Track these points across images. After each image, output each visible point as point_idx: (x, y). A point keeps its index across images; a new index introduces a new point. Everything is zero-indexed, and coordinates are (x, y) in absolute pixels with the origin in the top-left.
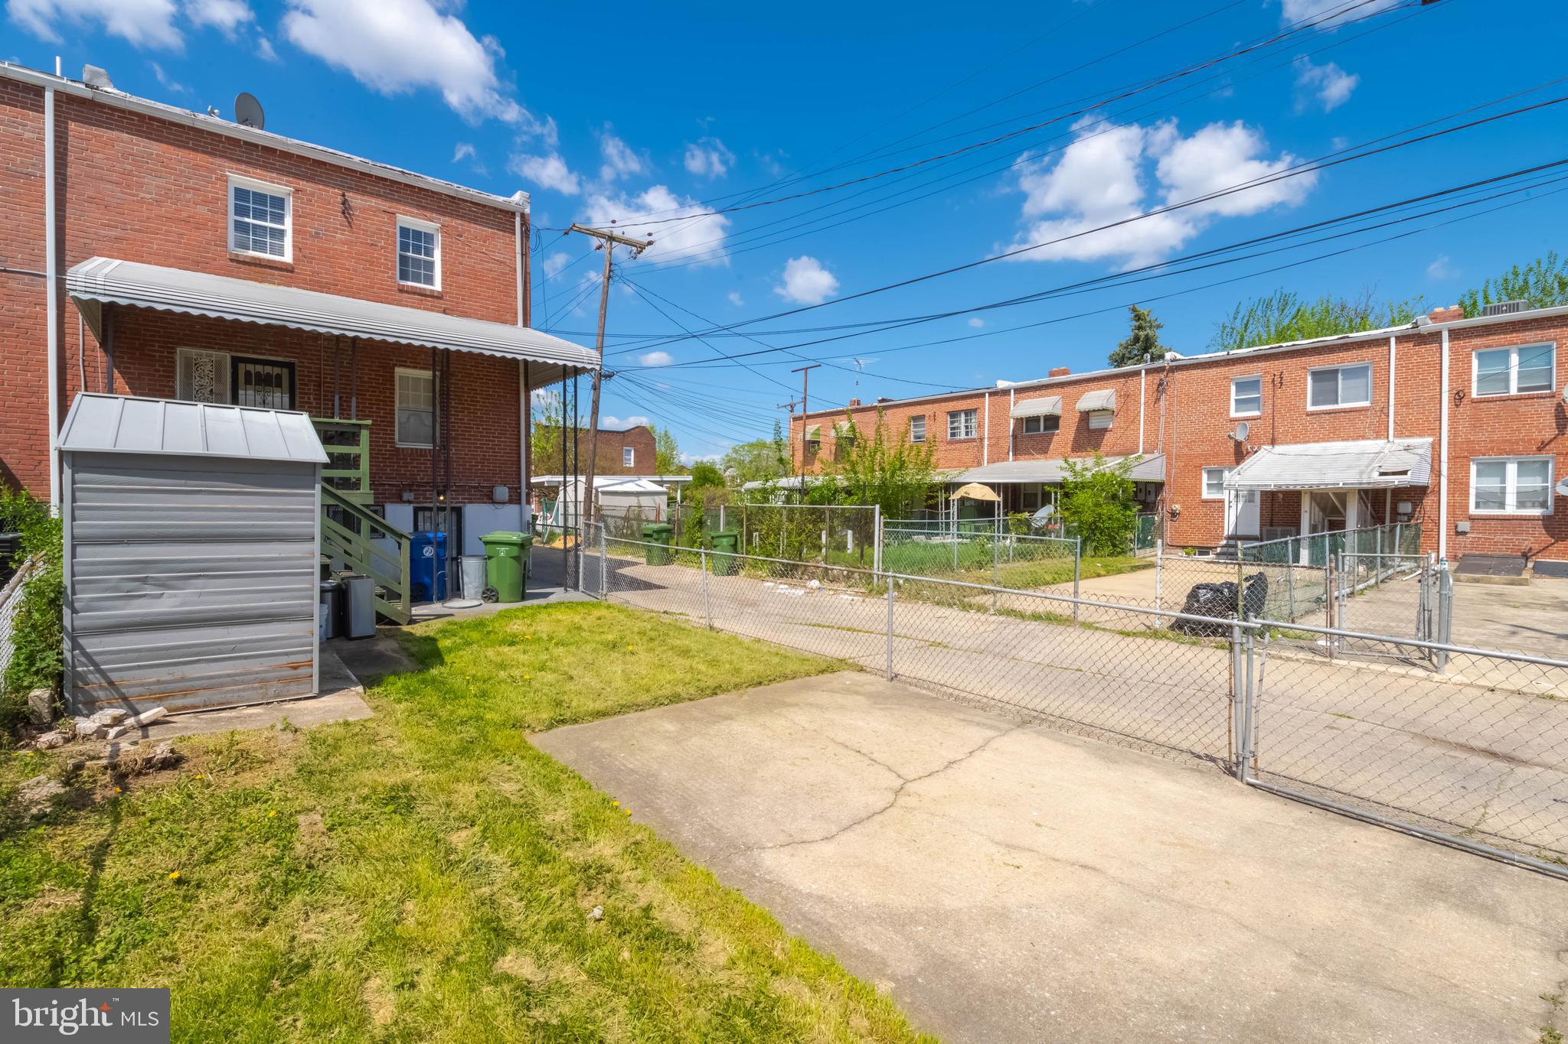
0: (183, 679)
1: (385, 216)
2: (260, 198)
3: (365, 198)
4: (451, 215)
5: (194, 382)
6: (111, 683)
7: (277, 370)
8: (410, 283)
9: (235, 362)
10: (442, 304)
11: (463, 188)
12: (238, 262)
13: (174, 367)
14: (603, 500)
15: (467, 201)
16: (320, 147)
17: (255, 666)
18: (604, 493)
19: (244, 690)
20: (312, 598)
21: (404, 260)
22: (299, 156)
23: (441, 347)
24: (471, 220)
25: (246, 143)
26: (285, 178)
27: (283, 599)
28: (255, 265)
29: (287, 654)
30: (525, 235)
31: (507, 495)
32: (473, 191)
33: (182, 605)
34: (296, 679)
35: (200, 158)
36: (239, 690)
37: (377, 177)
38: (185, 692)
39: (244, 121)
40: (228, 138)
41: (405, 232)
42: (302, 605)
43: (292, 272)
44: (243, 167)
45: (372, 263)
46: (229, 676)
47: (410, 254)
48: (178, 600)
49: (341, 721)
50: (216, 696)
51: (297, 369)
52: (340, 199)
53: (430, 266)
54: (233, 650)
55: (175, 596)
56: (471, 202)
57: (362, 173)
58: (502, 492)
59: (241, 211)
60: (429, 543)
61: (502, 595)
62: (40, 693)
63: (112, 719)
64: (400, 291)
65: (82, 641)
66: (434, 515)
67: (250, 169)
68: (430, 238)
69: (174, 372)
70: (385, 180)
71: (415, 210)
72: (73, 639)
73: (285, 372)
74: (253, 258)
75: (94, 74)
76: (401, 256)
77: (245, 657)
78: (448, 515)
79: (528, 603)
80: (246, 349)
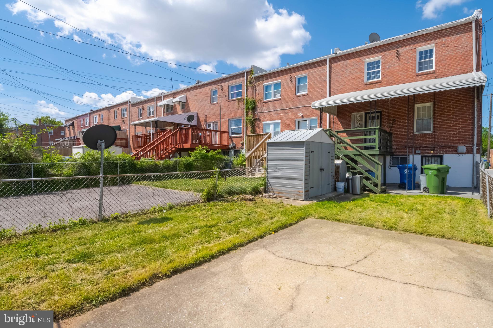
0: (281, 190)
1: (412, 51)
2: (373, 63)
3: (405, 48)
4: (436, 39)
5: (356, 122)
6: (272, 188)
7: (377, 114)
8: (422, 72)
9: (366, 114)
10: (435, 75)
11: (445, 24)
12: (366, 85)
13: (351, 119)
16: (389, 39)
17: (293, 190)
19: (291, 195)
20: (303, 175)
22: (383, 45)
24: (448, 36)
25: (369, 49)
26: (379, 54)
27: (298, 175)
28: (371, 84)
29: (298, 188)
30: (478, 29)
31: (465, 150)
32: (450, 23)
33: (282, 174)
34: (300, 195)
35: (358, 59)
37: (409, 39)
38: (282, 193)
39: (372, 42)
40: (364, 50)
41: (421, 53)
42: (301, 177)
43: (381, 82)
44: (368, 56)
45: (407, 70)
46: (288, 191)
47: (423, 60)
48: (281, 173)
50: (286, 195)
51: (382, 112)
52: (396, 52)
53: (431, 62)
54: (289, 185)
55: (280, 172)
56: (450, 28)
57: (403, 40)
59: (368, 69)
60: (406, 168)
61: (431, 191)
62: (262, 188)
63: (269, 195)
64: (417, 76)
65: (269, 179)
66: (430, 159)
67: (370, 56)
68: (431, 51)
69: (351, 120)
70: (412, 38)
71: (424, 43)
72: (268, 179)
73: (379, 114)
74: (371, 82)
75: (336, 50)
76: (419, 63)
77: (291, 188)
78: (436, 158)
79: (442, 195)
80: (368, 110)
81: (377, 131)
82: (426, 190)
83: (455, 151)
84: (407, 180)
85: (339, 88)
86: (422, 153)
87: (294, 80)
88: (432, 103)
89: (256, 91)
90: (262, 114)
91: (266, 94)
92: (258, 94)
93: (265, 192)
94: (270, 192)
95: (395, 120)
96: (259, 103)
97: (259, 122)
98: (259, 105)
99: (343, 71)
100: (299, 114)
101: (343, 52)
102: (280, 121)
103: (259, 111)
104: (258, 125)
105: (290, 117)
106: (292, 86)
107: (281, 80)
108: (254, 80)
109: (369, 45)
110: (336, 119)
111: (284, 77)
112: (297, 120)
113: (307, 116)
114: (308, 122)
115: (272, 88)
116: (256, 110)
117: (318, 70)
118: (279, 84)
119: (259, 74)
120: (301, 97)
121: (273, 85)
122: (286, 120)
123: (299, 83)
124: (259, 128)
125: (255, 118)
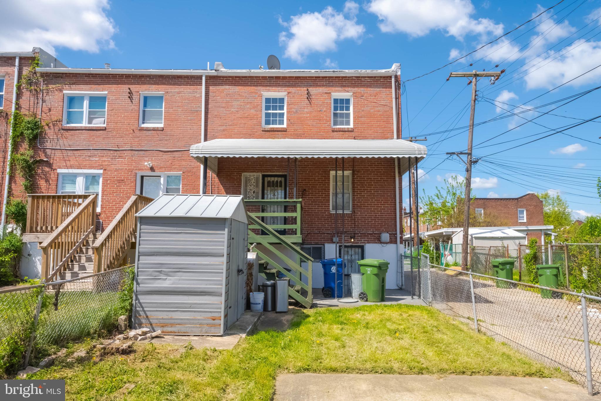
0: (171, 319)
1: (326, 95)
2: (275, 100)
3: (317, 89)
4: (357, 86)
5: (248, 188)
6: (147, 317)
7: (280, 179)
8: (338, 127)
9: (264, 176)
10: (353, 134)
11: (363, 71)
12: (265, 131)
13: (241, 182)
14: (476, 243)
15: (366, 77)
16: (298, 70)
17: (198, 316)
18: (477, 238)
19: (193, 327)
20: (222, 285)
21: (335, 115)
22: (289, 77)
23: (340, 157)
24: (368, 86)
25: (269, 77)
26: (284, 89)
27: (210, 285)
28: (272, 131)
29: (211, 312)
30: (398, 87)
31: (389, 238)
32: (369, 71)
33: (172, 284)
34: (214, 325)
35: (252, 89)
36: (191, 327)
37: (322, 77)
38: (172, 325)
39: (271, 68)
40: (262, 77)
41: (336, 101)
42: (218, 288)
43: (286, 131)
44: (268, 88)
45: (320, 120)
46: (188, 319)
47: (339, 112)
48: (171, 282)
49: (212, 348)
50: (182, 328)
51: (288, 177)
52: (306, 92)
53: (348, 115)
54: (190, 307)
55: (170, 280)
56: (368, 77)
57: (316, 77)
58: (386, 237)
59: (267, 108)
60: (334, 265)
61: (370, 297)
62: (123, 317)
63: (143, 332)
64: (333, 131)
65: (139, 297)
66: (350, 250)
67: (271, 88)
68: (348, 101)
69: (241, 184)
70: (326, 77)
71: (340, 89)
72: (136, 296)
73: (283, 179)
74: (272, 128)
75: (218, 65)
76: (334, 114)
77: (195, 311)
78: (357, 250)
79: (383, 303)
80: (267, 171)
81: (299, 206)
82: (363, 296)
83: (379, 240)
84: (336, 282)
85: (222, 128)
86: (340, 241)
87: (135, 97)
88: (351, 172)
89: (43, 101)
90: (58, 154)
91: (69, 113)
92: (50, 110)
93: (130, 326)
94: (140, 325)
95: (305, 190)
96: (49, 127)
97: (47, 169)
98: (50, 133)
99: (227, 102)
100: (146, 164)
101: (230, 71)
102: (101, 171)
103: (48, 145)
104: (45, 174)
105: (126, 167)
106: (131, 108)
107: (106, 92)
108: (41, 80)
109: (263, 71)
110: (216, 180)
111: (114, 87)
112: (140, 174)
113: (161, 168)
114: (162, 180)
115: (86, 103)
116: (42, 143)
117: (186, 91)
118: (103, 99)
119: (52, 69)
120: (150, 132)
121: (88, 98)
122: (116, 170)
123: (145, 105)
124: (47, 181)
125: (38, 159)
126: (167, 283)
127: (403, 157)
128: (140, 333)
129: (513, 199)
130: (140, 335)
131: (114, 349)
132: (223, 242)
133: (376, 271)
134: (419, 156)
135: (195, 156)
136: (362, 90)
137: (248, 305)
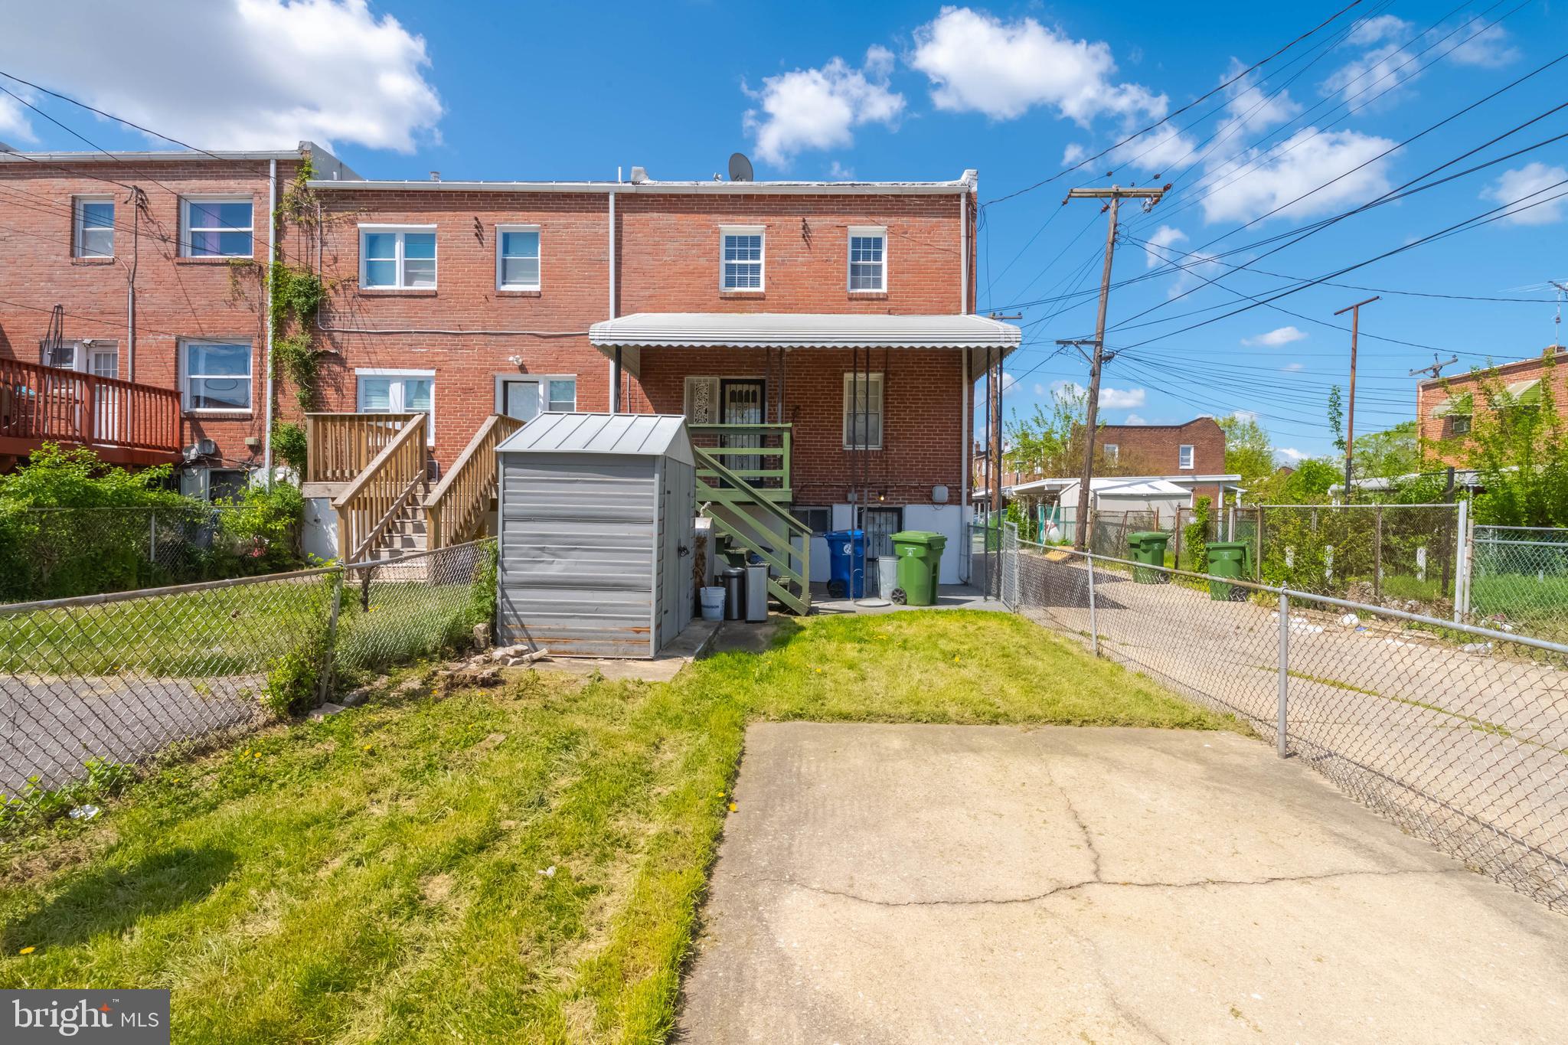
0: (564, 630)
1: (837, 230)
2: (743, 240)
3: (822, 218)
4: (896, 214)
5: (696, 403)
6: (523, 626)
7: (752, 388)
8: (859, 291)
9: (724, 383)
10: (887, 305)
11: (908, 184)
12: (726, 299)
13: (683, 393)
14: (1102, 505)
15: (912, 196)
16: (786, 183)
17: (610, 626)
18: (1103, 496)
19: (602, 645)
20: (650, 573)
21: (855, 269)
22: (770, 196)
23: (862, 346)
25: (732, 196)
26: (760, 218)
27: (631, 572)
28: (737, 299)
29: (632, 619)
30: (971, 216)
31: (947, 494)
32: (918, 184)
33: (564, 571)
34: (638, 642)
35: (701, 218)
36: (599, 645)
37: (832, 196)
38: (566, 640)
39: (735, 178)
40: (720, 196)
41: (856, 241)
42: (643, 578)
43: (764, 299)
44: (730, 217)
45: (826, 278)
46: (593, 631)
47: (861, 262)
48: (562, 567)
49: (636, 679)
50: (583, 646)
51: (767, 384)
52: (801, 224)
53: (878, 269)
54: (596, 611)
55: (560, 563)
56: (917, 196)
57: (819, 196)
58: (941, 492)
59: (730, 255)
60: (849, 541)
61: (911, 598)
62: (481, 626)
63: (516, 652)
64: (850, 299)
65: (507, 592)
66: (877, 515)
67: (735, 217)
68: (878, 242)
69: (683, 397)
70: (838, 196)
71: (865, 219)
72: (503, 590)
73: (758, 388)
74: (737, 293)
75: (638, 173)
76: (853, 266)
77: (604, 618)
78: (889, 515)
79: (934, 608)
80: (730, 372)
81: (786, 436)
82: (899, 596)
83: (929, 499)
84: (853, 571)
85: (647, 293)
86: (860, 501)
87: (487, 234)
88: (881, 374)
89: (323, 243)
90: (355, 340)
91: (371, 266)
92: (336, 260)
93: (495, 641)
94: (512, 641)
95: (798, 407)
96: (336, 292)
97: (337, 369)
98: (339, 302)
99: (657, 244)
100: (511, 359)
101: (660, 184)
102: (433, 373)
103: (336, 324)
104: (335, 377)
105: (475, 365)
106: (480, 255)
107: (435, 226)
108: (317, 203)
109: (721, 185)
110: (639, 388)
111: (448, 216)
112: (501, 377)
113: (538, 366)
114: (541, 388)
115: (399, 247)
116: (326, 321)
117: (579, 222)
118: (429, 238)
119: (334, 183)
120: (517, 301)
121: (403, 237)
122: (459, 370)
123: (506, 251)
124: (338, 390)
125: (320, 350)
126: (555, 569)
127: (978, 347)
128: (512, 653)
129: (1172, 427)
130: (513, 657)
131: (468, 678)
132: (652, 497)
133: (922, 552)
134: (1006, 346)
135: (599, 343)
136: (904, 221)
137: (698, 609)
